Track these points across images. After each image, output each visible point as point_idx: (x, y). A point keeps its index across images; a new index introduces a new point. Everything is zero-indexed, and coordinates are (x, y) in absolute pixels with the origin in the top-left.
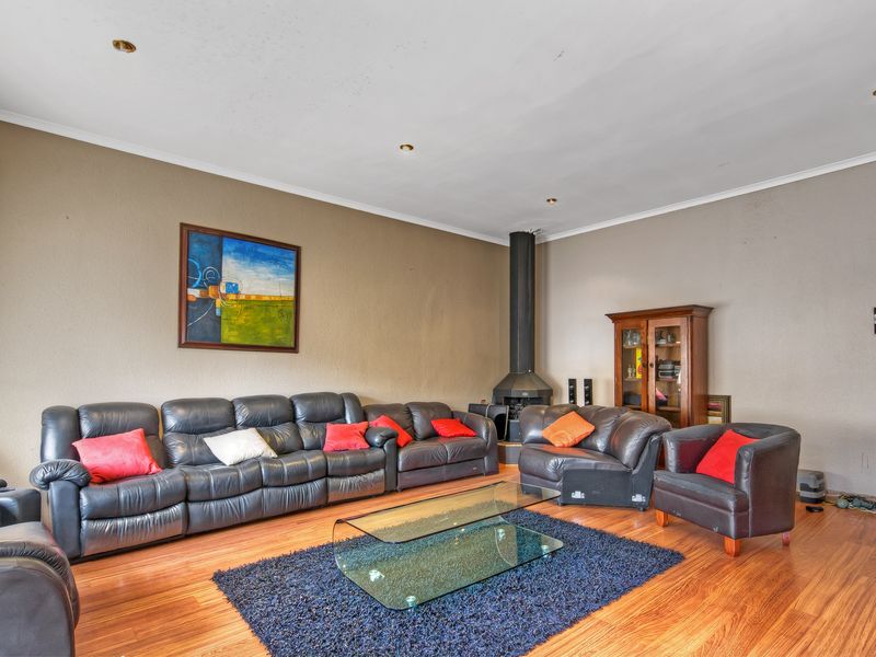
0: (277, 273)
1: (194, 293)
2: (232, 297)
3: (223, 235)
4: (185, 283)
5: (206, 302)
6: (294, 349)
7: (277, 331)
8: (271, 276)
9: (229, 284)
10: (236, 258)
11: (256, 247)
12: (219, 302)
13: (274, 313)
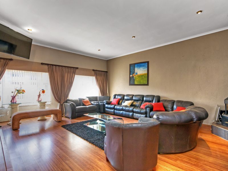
0: (144, 69)
1: (131, 76)
2: (136, 75)
3: (135, 64)
4: (130, 74)
5: (133, 77)
6: (148, 85)
7: (144, 81)
8: (143, 69)
9: (136, 73)
10: (137, 68)
11: (140, 64)
12: (134, 77)
13: (143, 77)
